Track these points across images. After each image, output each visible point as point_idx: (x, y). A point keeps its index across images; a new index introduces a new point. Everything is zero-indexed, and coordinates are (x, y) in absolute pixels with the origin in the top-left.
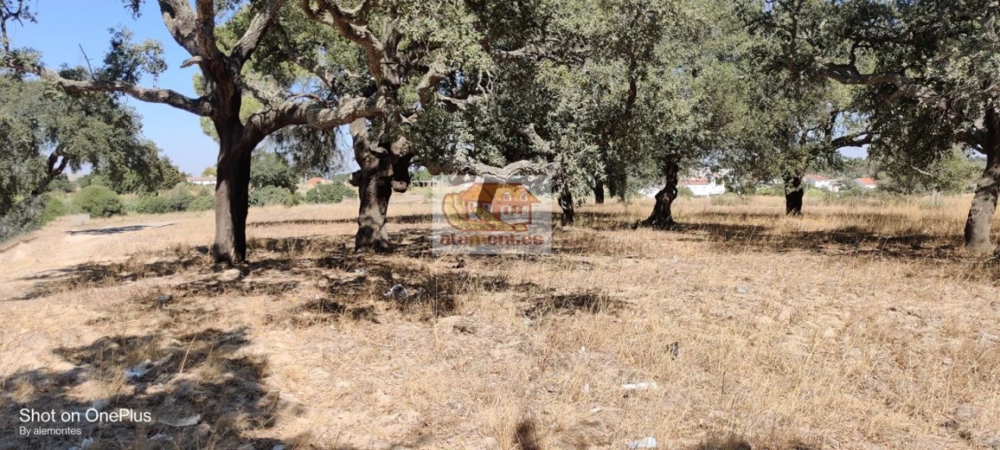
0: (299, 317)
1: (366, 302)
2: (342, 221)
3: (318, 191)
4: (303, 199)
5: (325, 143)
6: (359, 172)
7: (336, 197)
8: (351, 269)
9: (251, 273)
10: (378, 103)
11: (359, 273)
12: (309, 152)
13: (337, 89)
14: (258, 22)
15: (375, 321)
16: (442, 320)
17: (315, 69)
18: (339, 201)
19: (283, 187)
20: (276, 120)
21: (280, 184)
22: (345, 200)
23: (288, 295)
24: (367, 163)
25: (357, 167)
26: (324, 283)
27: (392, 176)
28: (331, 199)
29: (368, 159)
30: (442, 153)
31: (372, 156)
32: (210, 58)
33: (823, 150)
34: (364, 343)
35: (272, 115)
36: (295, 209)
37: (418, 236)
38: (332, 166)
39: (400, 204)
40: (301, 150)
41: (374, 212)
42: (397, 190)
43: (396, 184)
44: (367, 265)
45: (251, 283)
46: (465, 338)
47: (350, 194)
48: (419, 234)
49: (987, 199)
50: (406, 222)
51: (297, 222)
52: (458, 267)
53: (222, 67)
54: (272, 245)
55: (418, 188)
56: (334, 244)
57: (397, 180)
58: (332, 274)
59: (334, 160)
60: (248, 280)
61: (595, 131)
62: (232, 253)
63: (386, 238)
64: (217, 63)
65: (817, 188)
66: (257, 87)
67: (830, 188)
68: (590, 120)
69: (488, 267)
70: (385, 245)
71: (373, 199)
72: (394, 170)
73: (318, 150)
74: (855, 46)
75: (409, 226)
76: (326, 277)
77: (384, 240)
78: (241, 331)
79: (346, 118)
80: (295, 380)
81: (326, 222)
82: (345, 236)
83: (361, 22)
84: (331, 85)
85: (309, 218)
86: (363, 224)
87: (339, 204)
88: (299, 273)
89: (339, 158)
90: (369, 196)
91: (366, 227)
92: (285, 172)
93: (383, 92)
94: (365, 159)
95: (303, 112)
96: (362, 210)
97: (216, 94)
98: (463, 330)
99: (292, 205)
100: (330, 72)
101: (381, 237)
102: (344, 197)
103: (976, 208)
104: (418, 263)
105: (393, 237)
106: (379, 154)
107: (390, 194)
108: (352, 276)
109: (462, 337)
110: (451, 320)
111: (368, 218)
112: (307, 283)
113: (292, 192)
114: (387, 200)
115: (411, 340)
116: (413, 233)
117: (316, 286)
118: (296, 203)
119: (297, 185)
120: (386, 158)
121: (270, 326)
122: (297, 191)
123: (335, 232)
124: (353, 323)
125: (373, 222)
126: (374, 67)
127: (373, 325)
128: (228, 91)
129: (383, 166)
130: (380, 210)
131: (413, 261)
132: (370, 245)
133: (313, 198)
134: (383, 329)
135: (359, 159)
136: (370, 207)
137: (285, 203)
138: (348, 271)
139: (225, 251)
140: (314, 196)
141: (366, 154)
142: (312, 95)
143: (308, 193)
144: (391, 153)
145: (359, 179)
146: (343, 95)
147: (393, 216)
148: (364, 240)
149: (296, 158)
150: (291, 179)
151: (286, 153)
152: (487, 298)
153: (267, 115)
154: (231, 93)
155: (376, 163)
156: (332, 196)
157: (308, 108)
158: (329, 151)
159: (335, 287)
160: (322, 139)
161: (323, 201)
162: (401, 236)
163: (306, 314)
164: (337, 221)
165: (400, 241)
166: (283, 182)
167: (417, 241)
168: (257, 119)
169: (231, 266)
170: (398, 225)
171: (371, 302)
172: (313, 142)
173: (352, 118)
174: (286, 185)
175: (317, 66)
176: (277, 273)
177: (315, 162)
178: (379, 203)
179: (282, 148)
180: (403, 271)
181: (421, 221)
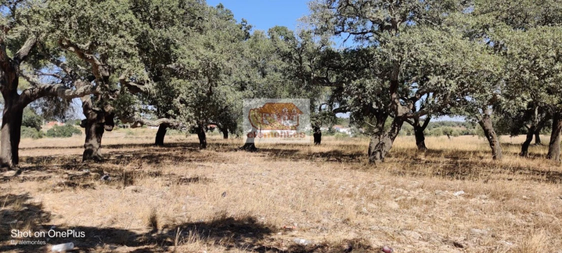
0: (56, 188)
1: (89, 182)
2: (73, 147)
3: (55, 130)
4: (45, 135)
5: (63, 102)
6: (85, 120)
7: (68, 133)
8: (80, 170)
9: (23, 173)
10: (97, 89)
11: (85, 171)
12: (52, 107)
13: (73, 77)
14: (30, 42)
15: (94, 189)
16: (127, 188)
17: (60, 65)
18: (70, 136)
19: (32, 127)
20: (39, 93)
21: (30, 125)
22: (74, 135)
23: (48, 181)
24: (90, 116)
25: (84, 117)
26: (66, 176)
27: (104, 123)
28: (64, 135)
29: (91, 114)
30: (128, 113)
31: (93, 113)
32: (3, 61)
33: (329, 114)
34: (89, 197)
35: (37, 90)
36: (40, 140)
37: (119, 155)
38: (67, 116)
39: (109, 138)
40: (47, 106)
41: (94, 141)
42: (107, 130)
43: (107, 127)
44: (89, 168)
45: (24, 177)
46: (137, 194)
47: (78, 132)
48: (120, 154)
49: (376, 138)
50: (113, 148)
51: (44, 148)
52: (139, 168)
53: (9, 65)
54: (30, 160)
55: (122, 129)
56: (69, 159)
57: (107, 125)
58: (70, 172)
59: (68, 113)
60: (22, 175)
61: (195, 107)
62: (10, 162)
63: (101, 155)
64: (7, 63)
65: (341, 133)
66: (28, 75)
67: (347, 133)
68: (192, 102)
69: (156, 168)
70: (100, 159)
71: (93, 135)
72: (105, 120)
73: (58, 106)
74: (328, 69)
75: (115, 150)
76: (67, 173)
77: (100, 156)
78: (27, 194)
79: (80, 94)
80: (57, 209)
81: (63, 148)
82: (76, 155)
83: (89, 53)
84: (69, 74)
85: (51, 145)
86: (87, 148)
87: (70, 138)
88: (51, 172)
89: (72, 111)
90: (91, 133)
91: (89, 149)
92: (34, 118)
93: (100, 85)
94: (89, 114)
95: (56, 90)
96: (87, 141)
97: (4, 78)
98: (136, 191)
99: (37, 138)
100: (69, 67)
101: (98, 155)
102: (73, 134)
103: (372, 141)
104: (118, 166)
105: (105, 155)
106: (97, 111)
107: (103, 132)
108: (81, 173)
109: (135, 194)
110: (131, 187)
111: (91, 145)
112: (56, 176)
113: (38, 130)
114: (101, 135)
115: (111, 195)
116: (116, 154)
117: (62, 178)
118: (40, 137)
119: (41, 126)
120: (101, 114)
121: (40, 192)
122: (41, 130)
123: (69, 153)
124: (83, 190)
125: (93, 147)
126: (95, 72)
127: (93, 190)
128: (12, 77)
129: (99, 118)
130: (97, 141)
131: (115, 165)
132: (91, 159)
133: (52, 134)
134: (97, 192)
135: (85, 113)
136: (92, 139)
137: (33, 137)
138: (78, 171)
139: (6, 161)
140: (53, 133)
141: (90, 111)
142: (55, 74)
143: (48, 131)
144: (104, 111)
145: (85, 124)
146: (77, 80)
147: (105, 145)
148: (88, 156)
149: (44, 110)
150: (37, 122)
151: (37, 107)
152: (150, 180)
153: (34, 90)
154: (14, 78)
155: (95, 116)
156: (65, 133)
157: (58, 88)
158: (66, 107)
159: (72, 177)
160: (61, 100)
161: (58, 136)
162: (109, 155)
163: (58, 188)
164: (70, 148)
165: (108, 158)
166: (32, 124)
167: (118, 157)
168: (28, 92)
169: (10, 169)
170: (108, 149)
171: (93, 182)
172: (55, 101)
173: (83, 94)
174: (34, 126)
175: (62, 64)
176: (38, 172)
177: (56, 113)
178: (96, 137)
179: (35, 105)
180: (109, 170)
181: (122, 147)
